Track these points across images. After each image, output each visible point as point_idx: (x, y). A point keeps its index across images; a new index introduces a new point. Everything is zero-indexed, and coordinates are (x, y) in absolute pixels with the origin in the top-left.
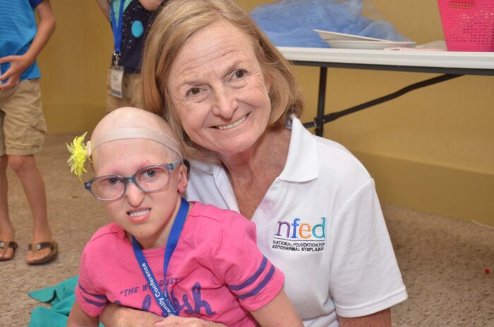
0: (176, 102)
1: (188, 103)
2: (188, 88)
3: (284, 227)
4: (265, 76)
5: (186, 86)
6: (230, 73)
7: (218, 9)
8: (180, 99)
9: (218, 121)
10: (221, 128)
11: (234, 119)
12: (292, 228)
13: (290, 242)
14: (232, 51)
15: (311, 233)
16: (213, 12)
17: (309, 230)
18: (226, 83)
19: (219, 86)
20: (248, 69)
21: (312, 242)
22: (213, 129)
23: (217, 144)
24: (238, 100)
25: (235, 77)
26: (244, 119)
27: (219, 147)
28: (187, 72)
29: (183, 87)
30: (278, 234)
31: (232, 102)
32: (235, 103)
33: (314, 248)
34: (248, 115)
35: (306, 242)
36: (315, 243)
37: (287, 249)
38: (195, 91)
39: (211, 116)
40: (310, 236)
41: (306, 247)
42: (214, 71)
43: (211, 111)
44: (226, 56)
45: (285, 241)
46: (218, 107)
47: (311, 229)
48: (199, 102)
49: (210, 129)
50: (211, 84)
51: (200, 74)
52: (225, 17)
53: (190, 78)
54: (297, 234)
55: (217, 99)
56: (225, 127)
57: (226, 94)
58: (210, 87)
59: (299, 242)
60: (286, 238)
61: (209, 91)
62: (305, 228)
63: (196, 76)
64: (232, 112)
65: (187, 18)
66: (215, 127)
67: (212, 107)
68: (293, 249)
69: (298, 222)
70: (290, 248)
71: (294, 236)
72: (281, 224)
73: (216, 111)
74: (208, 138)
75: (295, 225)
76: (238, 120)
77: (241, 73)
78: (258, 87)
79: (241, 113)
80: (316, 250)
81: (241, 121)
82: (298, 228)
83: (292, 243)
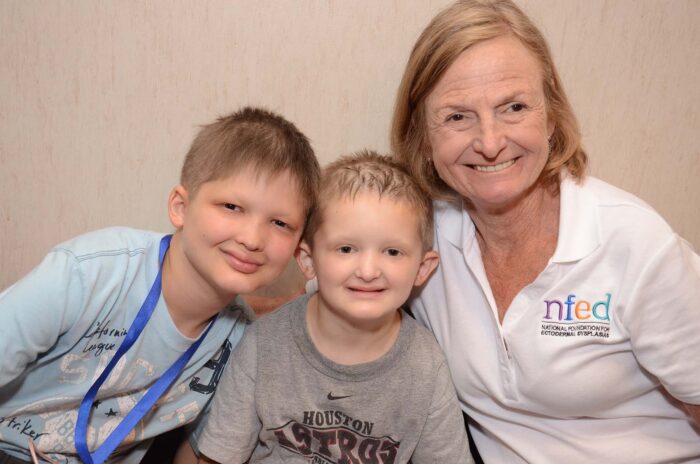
0: (431, 125)
1: (446, 129)
2: (450, 112)
3: (555, 308)
4: (549, 114)
5: (448, 109)
6: (505, 104)
7: (508, 23)
8: (435, 124)
9: (477, 159)
10: (479, 168)
11: (497, 161)
12: (565, 307)
13: (564, 326)
14: (514, 77)
15: (591, 312)
16: (503, 24)
17: (588, 309)
18: (498, 115)
19: (487, 116)
20: (528, 104)
21: (592, 325)
22: (468, 168)
23: (469, 187)
24: (507, 138)
25: (511, 110)
26: (510, 163)
27: (472, 191)
28: (452, 92)
29: (445, 110)
30: (547, 317)
31: (499, 140)
32: (503, 141)
33: (594, 332)
34: (516, 159)
35: (584, 325)
36: (596, 325)
37: (560, 335)
38: (457, 118)
39: (470, 151)
40: (589, 316)
41: (584, 330)
42: (486, 98)
43: (471, 145)
44: (506, 83)
45: (557, 325)
46: (481, 141)
47: (591, 308)
48: (460, 130)
49: (465, 168)
50: (479, 112)
51: (469, 97)
52: (515, 34)
53: (455, 100)
54: (573, 315)
55: (481, 132)
56: (484, 169)
57: (495, 128)
58: (477, 116)
59: (575, 325)
60: (557, 320)
61: (475, 121)
62: (583, 306)
63: (463, 100)
64: (497, 151)
65: (468, 26)
66: (472, 166)
67: (474, 140)
68: (568, 334)
69: (572, 299)
70: (564, 334)
71: (569, 318)
72: (549, 304)
73: (478, 145)
74: (459, 178)
75: (569, 303)
76: (502, 163)
77: (518, 108)
78: (536, 126)
79: (509, 154)
80: (596, 334)
81: (505, 165)
82: (573, 307)
83: (567, 327)
